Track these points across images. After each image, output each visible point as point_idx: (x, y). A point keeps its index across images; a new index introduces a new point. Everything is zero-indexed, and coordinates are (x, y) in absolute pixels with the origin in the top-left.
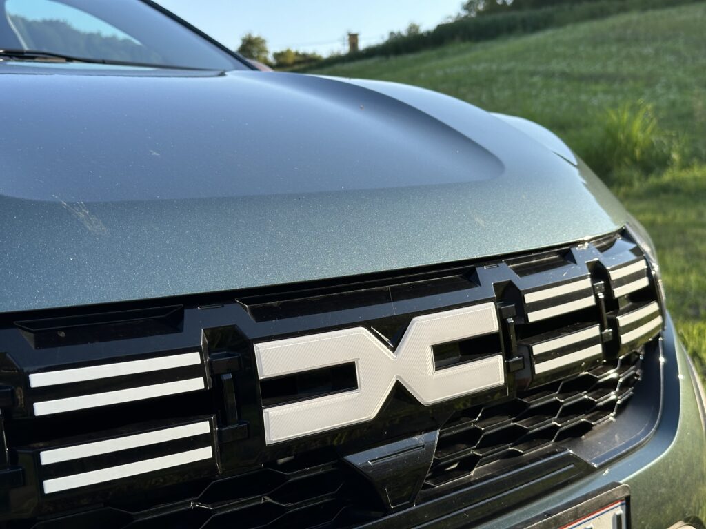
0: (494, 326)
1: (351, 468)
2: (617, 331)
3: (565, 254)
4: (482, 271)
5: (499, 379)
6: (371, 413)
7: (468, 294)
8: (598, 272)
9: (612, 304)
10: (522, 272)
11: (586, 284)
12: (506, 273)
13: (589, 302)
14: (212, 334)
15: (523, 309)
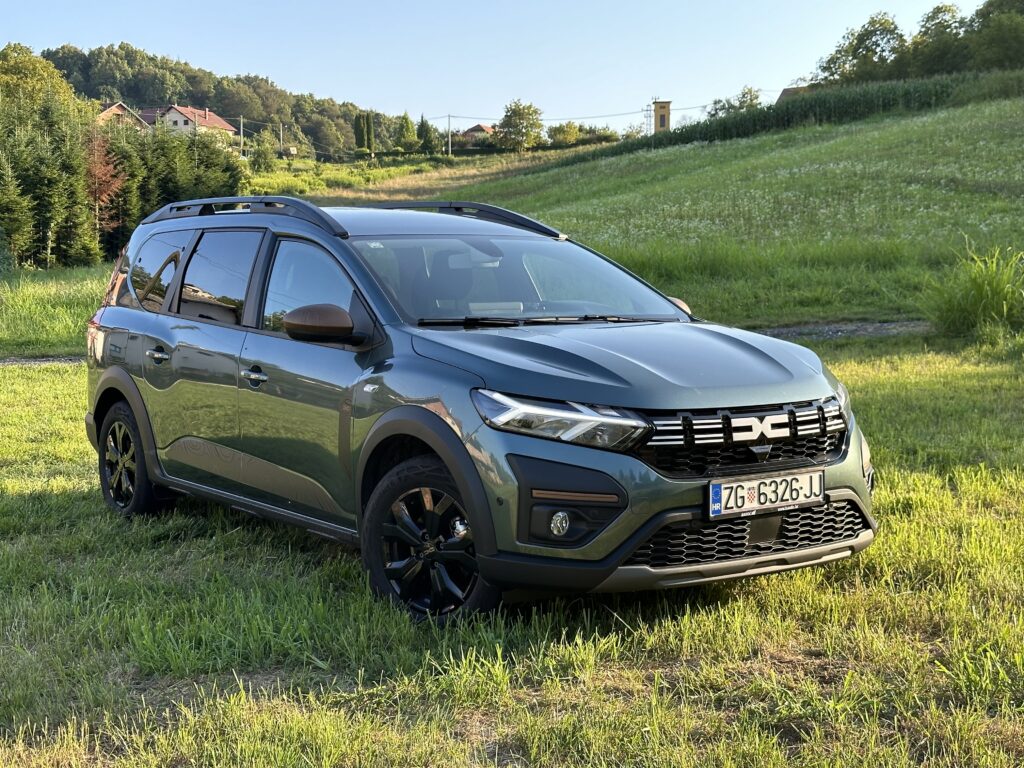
0: (787, 421)
1: (752, 451)
2: (825, 426)
3: (809, 404)
4: (784, 407)
5: (788, 434)
6: (755, 438)
7: (781, 412)
8: (820, 409)
9: (826, 419)
10: (796, 407)
11: (816, 412)
12: (791, 407)
13: (817, 417)
14: (723, 416)
15: (795, 417)
